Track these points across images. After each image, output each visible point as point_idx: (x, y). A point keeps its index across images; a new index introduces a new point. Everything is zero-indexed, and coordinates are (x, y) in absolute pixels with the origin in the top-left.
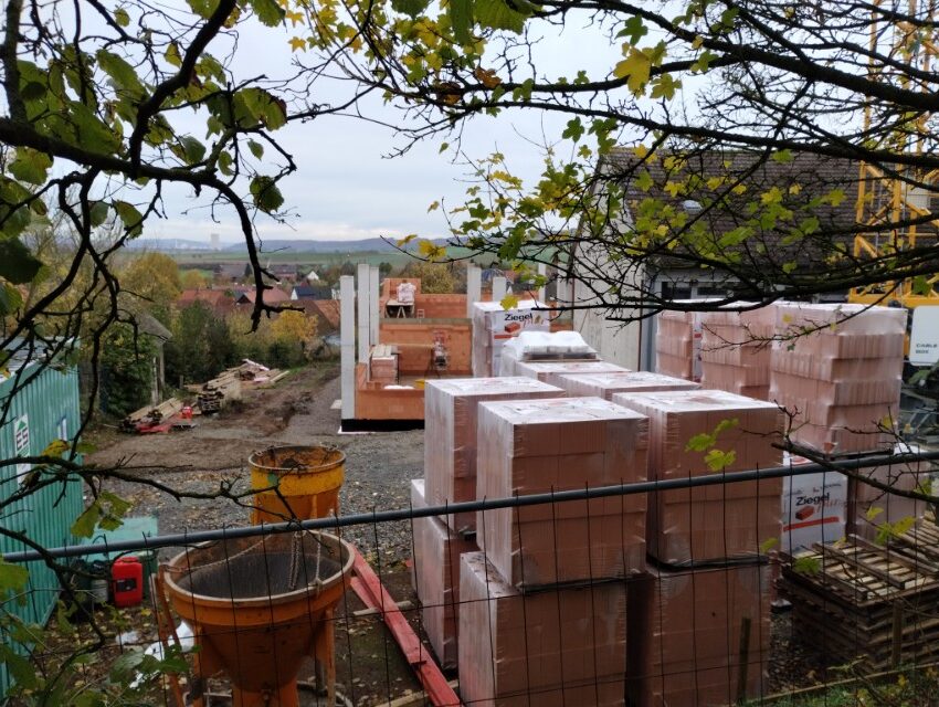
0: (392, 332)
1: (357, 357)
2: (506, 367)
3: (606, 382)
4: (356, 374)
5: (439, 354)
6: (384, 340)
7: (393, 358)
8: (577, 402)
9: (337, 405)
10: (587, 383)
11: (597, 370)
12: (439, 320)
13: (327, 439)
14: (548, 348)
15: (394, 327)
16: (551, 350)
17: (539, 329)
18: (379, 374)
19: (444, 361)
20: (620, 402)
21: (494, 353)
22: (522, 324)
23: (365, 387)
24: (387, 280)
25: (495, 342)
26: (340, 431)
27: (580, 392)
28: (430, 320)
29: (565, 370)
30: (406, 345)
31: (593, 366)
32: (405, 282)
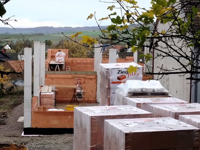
0: (53, 79)
1: (33, 93)
2: (118, 100)
3: (175, 109)
4: (32, 102)
5: (78, 91)
6: (48, 83)
7: (53, 93)
8: (160, 120)
9: (21, 119)
10: (164, 109)
11: (169, 102)
12: (79, 73)
13: (16, 139)
14: (142, 89)
15: (53, 76)
16: (144, 90)
17: (136, 79)
18: (45, 102)
19: (81, 95)
20: (183, 120)
21: (112, 91)
22: (127, 75)
23: (37, 110)
24: (50, 50)
25: (112, 86)
26: (23, 135)
27: (160, 114)
28: (73, 73)
29: (151, 101)
30: (60, 86)
31: (167, 99)
32: (60, 51)
